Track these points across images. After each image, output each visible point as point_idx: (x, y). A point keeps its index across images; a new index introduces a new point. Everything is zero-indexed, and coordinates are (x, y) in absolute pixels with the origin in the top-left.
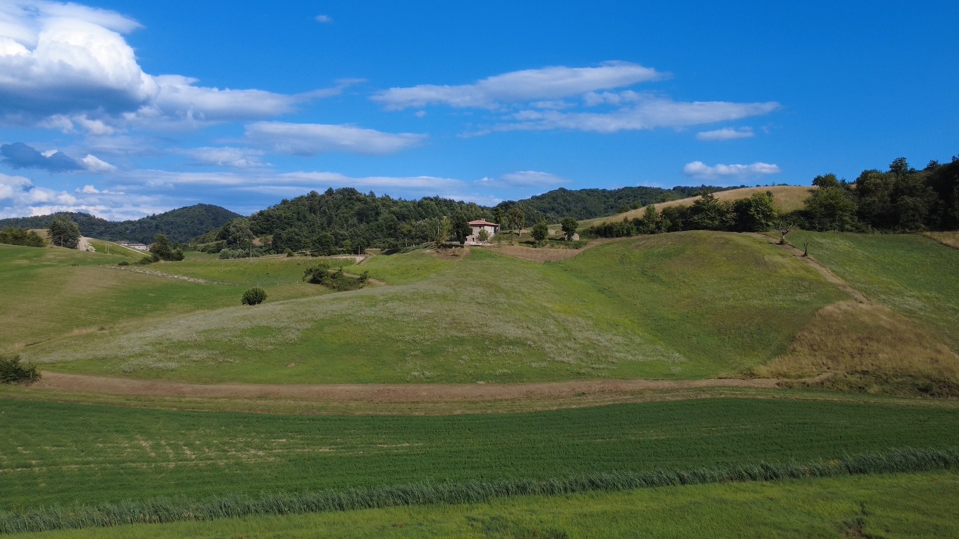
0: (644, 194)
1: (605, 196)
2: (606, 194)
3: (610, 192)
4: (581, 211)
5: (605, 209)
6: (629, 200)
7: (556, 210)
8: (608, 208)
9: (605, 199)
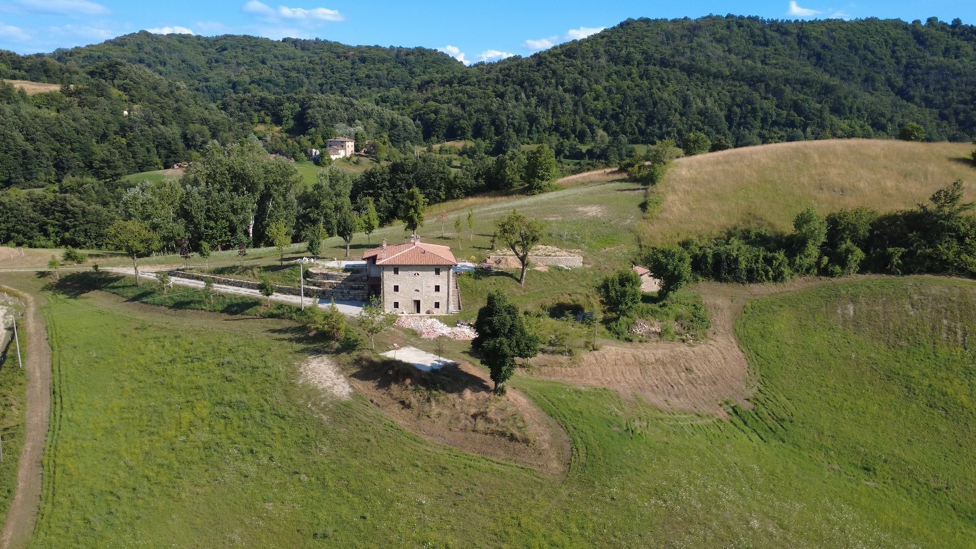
0: (254, 46)
1: (202, 45)
2: (203, 42)
3: (207, 39)
4: (179, 65)
5: (208, 63)
6: (236, 52)
7: (146, 62)
8: (212, 62)
9: (201, 49)
